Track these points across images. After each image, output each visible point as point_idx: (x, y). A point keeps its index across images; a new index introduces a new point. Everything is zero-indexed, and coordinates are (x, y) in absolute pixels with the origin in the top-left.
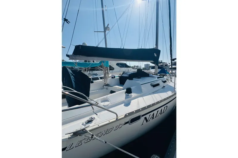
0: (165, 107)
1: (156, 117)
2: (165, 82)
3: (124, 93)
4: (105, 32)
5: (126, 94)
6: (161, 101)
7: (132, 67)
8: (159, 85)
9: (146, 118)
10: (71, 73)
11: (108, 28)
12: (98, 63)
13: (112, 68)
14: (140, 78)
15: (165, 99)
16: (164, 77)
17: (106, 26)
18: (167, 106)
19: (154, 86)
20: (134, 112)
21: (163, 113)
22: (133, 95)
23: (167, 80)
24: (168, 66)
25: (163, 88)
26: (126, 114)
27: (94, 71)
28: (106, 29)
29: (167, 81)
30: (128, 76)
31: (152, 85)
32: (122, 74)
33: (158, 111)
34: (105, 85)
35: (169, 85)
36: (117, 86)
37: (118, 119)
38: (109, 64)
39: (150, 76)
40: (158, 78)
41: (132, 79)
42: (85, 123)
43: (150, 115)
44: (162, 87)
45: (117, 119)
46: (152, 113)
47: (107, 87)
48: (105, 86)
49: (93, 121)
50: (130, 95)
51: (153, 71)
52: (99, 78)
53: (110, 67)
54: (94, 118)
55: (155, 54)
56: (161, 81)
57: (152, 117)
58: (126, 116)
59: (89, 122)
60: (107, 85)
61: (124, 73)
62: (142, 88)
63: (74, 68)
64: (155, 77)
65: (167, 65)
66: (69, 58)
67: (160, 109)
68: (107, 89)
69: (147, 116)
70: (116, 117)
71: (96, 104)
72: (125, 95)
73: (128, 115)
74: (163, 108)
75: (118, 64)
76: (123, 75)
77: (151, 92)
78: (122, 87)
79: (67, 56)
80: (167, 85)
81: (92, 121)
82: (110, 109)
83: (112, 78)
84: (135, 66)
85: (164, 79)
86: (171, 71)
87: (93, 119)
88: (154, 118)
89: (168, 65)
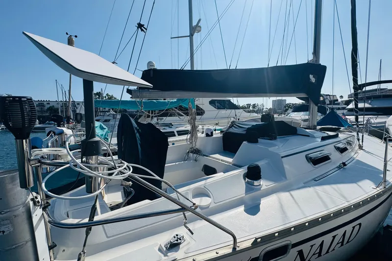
0: (354, 227)
1: (327, 252)
2: (343, 150)
3: (242, 177)
4: (191, 36)
5: (247, 179)
6: (347, 210)
7: (243, 108)
8: (329, 159)
9: (301, 253)
10: (136, 128)
11: (198, 28)
12: (174, 101)
13: (200, 112)
14: (275, 139)
15: (357, 206)
16: (340, 135)
17: (194, 24)
18: (360, 224)
19: (316, 161)
20: (277, 234)
21: (348, 242)
22: (264, 184)
23: (349, 143)
24: (338, 104)
25: (339, 167)
26: (256, 239)
27: (164, 118)
28: (194, 29)
29: (348, 147)
30: (245, 132)
31: (311, 158)
32: (230, 127)
33: (334, 237)
34: (192, 152)
35: (358, 160)
36: (217, 156)
37: (238, 249)
38: (196, 103)
39: (298, 133)
40: (323, 139)
41: (256, 142)
42: (165, 249)
43: (312, 246)
44: (338, 164)
45: (234, 249)
46: (318, 241)
47: (195, 155)
48: (191, 155)
49: (181, 246)
50: (256, 183)
51: (298, 117)
52: (176, 134)
53: (198, 108)
54: (182, 238)
55: (311, 76)
56: (332, 146)
57: (318, 251)
58: (255, 244)
59: (174, 246)
60: (197, 152)
61: (233, 125)
62: (286, 166)
63: (128, 110)
64: (314, 137)
65: (337, 100)
66: (131, 96)
67: (340, 232)
68: (196, 160)
69: (305, 248)
70: (232, 242)
71: (193, 208)
72: (243, 181)
73: (260, 242)
74: (349, 228)
75: (212, 103)
76: (231, 130)
77: (310, 179)
78: (230, 160)
79: (127, 92)
80: (352, 159)
81: (180, 244)
82: (214, 218)
83: (207, 135)
84: (249, 105)
85: (339, 142)
86: (352, 118)
87: (180, 239)
88: (322, 254)
89: (340, 100)
